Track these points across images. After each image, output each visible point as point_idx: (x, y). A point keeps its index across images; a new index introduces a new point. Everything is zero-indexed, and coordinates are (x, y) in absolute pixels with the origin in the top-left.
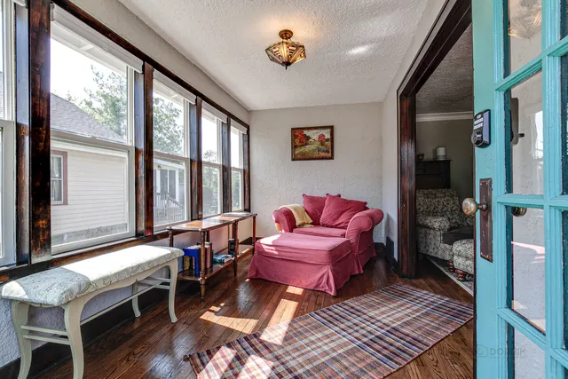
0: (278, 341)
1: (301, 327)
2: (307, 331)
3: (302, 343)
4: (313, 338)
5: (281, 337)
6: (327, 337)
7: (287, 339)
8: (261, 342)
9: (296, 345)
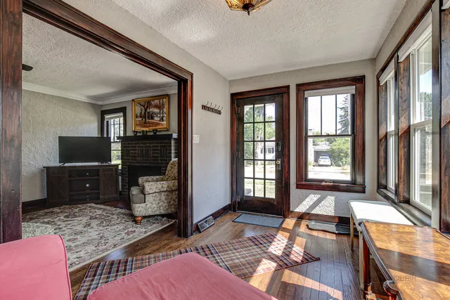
0: (265, 261)
1: (246, 268)
2: (244, 265)
3: (250, 258)
4: (242, 260)
5: (263, 263)
6: (232, 260)
7: (259, 261)
8: (276, 261)
9: (254, 257)
